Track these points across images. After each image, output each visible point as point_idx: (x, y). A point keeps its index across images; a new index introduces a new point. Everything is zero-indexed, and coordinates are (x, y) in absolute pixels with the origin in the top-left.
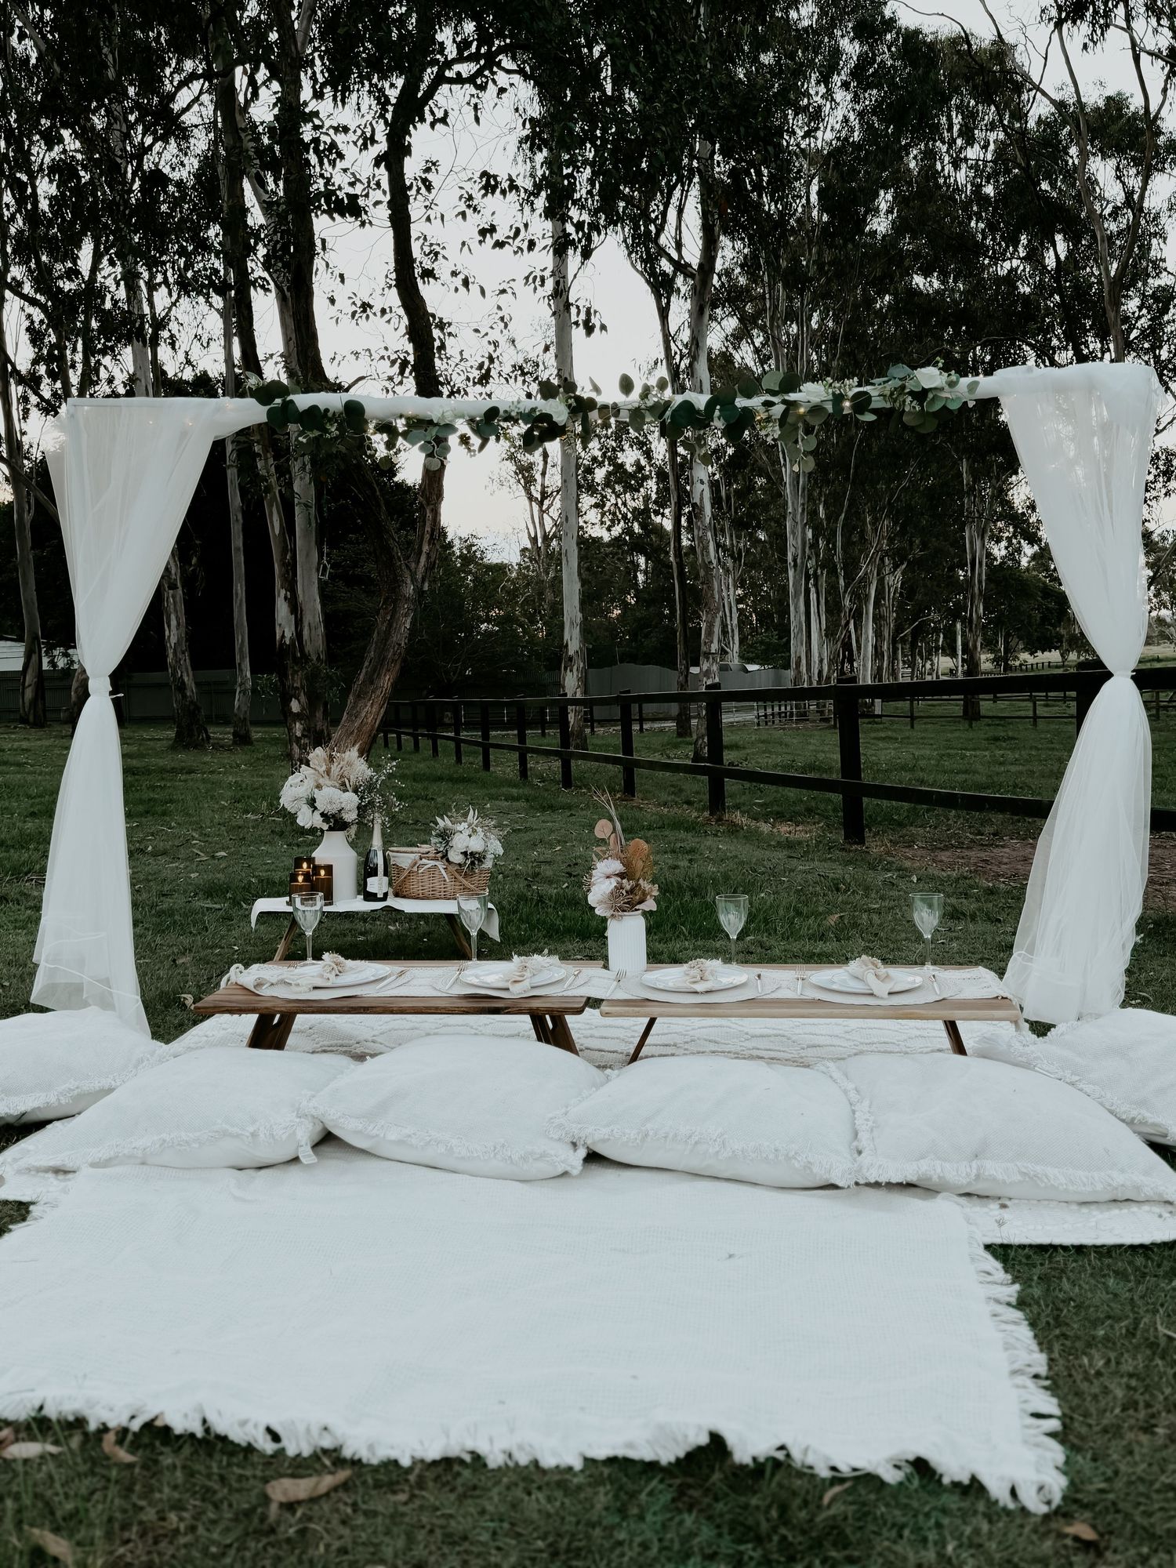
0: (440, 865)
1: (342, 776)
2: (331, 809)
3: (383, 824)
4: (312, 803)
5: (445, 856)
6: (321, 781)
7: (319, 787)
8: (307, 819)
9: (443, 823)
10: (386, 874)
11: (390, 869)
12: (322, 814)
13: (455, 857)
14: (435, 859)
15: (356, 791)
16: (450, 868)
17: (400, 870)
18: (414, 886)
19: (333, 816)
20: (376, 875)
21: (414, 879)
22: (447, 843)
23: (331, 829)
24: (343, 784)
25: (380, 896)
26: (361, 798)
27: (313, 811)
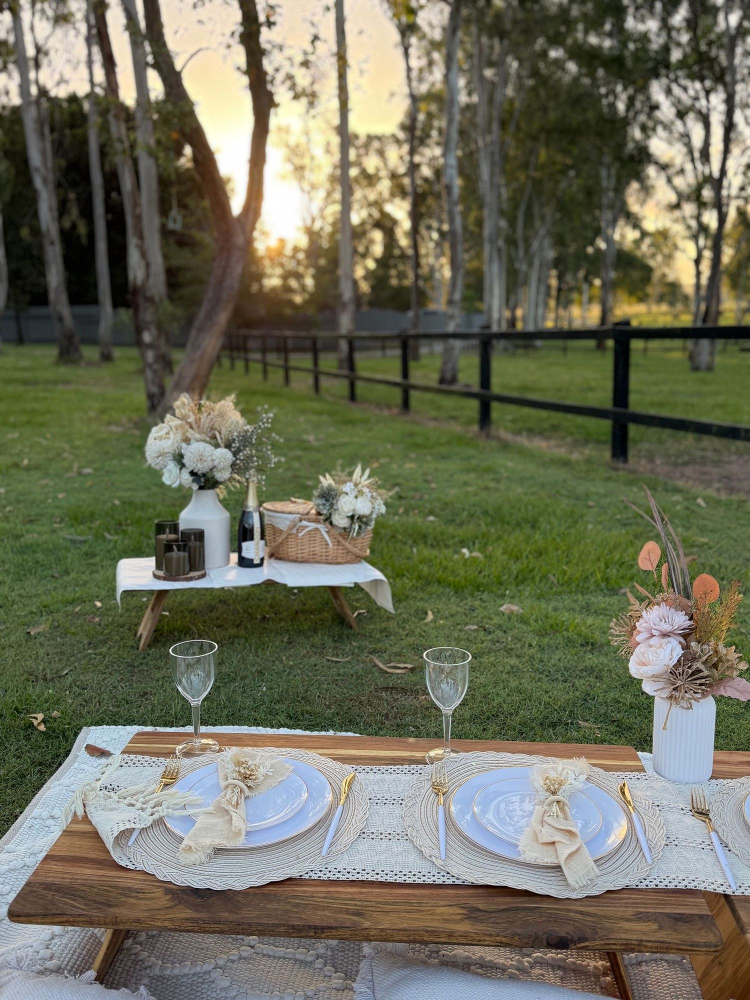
0: (322, 528)
1: (212, 429)
2: (201, 468)
3: (259, 482)
4: (179, 459)
5: (328, 520)
6: (190, 433)
7: (187, 441)
8: (172, 477)
9: (327, 481)
10: (263, 537)
11: (267, 532)
12: (192, 473)
13: (341, 521)
14: (316, 521)
15: (228, 446)
16: (333, 531)
17: (276, 531)
18: (292, 550)
19: (204, 475)
20: (252, 539)
21: (292, 542)
22: (332, 505)
23: (201, 488)
24: (214, 437)
25: (257, 561)
26: (235, 454)
27: (181, 469)
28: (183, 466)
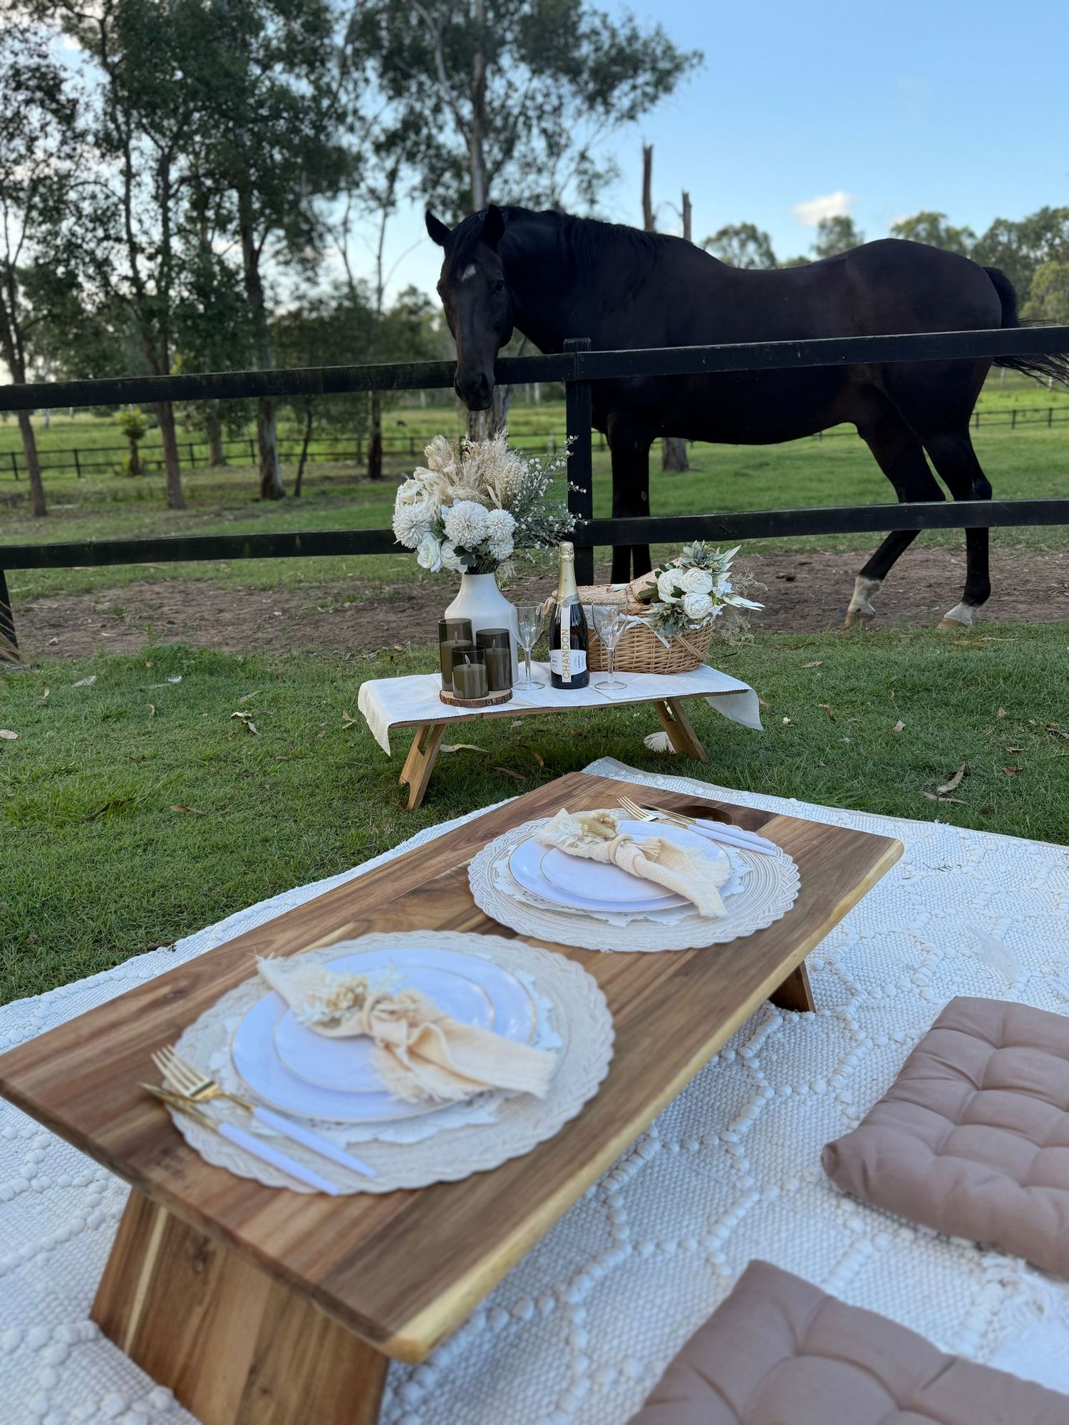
1: (481, 481)
2: (470, 539)
4: (439, 529)
6: (451, 490)
7: (448, 501)
8: (430, 556)
12: (460, 551)
14: (641, 614)
15: (507, 506)
19: (475, 549)
23: (472, 571)
24: (486, 494)
25: (566, 680)
26: (518, 516)
27: (442, 543)
28: (444, 539)
